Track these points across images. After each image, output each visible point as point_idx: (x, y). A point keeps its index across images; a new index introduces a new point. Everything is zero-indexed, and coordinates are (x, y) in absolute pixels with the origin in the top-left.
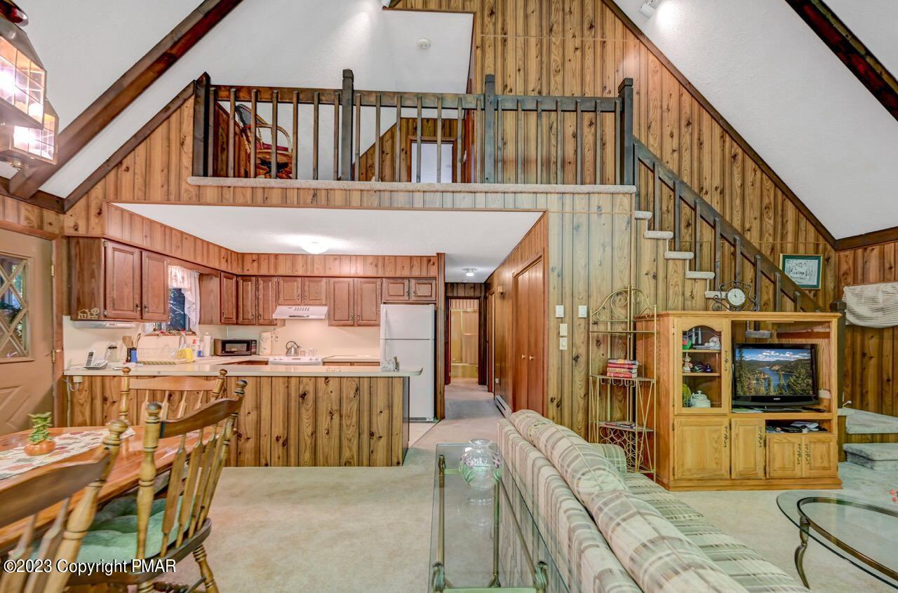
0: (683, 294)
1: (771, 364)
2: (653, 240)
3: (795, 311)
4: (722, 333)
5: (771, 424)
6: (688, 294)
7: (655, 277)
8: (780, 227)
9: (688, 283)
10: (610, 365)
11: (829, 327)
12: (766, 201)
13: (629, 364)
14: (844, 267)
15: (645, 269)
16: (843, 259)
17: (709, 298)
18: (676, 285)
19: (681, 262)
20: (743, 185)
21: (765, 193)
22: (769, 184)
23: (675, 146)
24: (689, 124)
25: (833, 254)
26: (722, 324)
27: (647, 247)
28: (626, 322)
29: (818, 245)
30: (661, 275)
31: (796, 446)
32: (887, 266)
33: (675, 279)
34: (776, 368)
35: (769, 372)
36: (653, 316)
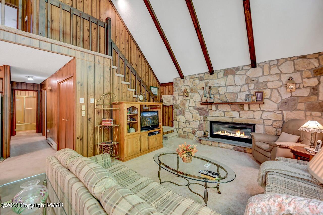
0: (127, 96)
1: (150, 117)
2: (118, 77)
3: (154, 102)
4: (138, 109)
5: (150, 134)
6: (128, 96)
7: (118, 89)
8: (150, 78)
9: (128, 92)
10: (103, 121)
11: (161, 106)
12: (147, 70)
13: (110, 120)
14: (162, 91)
15: (115, 86)
16: (162, 88)
17: (134, 97)
18: (125, 93)
19: (126, 85)
20: (141, 65)
21: (146, 68)
22: (147, 66)
23: (124, 47)
24: (128, 42)
25: (160, 87)
26: (138, 106)
27: (116, 79)
28: (109, 105)
29: (157, 84)
30: (120, 89)
31: (155, 139)
32: (169, 91)
33: (124, 91)
34: (151, 118)
35: (149, 119)
36: (118, 103)
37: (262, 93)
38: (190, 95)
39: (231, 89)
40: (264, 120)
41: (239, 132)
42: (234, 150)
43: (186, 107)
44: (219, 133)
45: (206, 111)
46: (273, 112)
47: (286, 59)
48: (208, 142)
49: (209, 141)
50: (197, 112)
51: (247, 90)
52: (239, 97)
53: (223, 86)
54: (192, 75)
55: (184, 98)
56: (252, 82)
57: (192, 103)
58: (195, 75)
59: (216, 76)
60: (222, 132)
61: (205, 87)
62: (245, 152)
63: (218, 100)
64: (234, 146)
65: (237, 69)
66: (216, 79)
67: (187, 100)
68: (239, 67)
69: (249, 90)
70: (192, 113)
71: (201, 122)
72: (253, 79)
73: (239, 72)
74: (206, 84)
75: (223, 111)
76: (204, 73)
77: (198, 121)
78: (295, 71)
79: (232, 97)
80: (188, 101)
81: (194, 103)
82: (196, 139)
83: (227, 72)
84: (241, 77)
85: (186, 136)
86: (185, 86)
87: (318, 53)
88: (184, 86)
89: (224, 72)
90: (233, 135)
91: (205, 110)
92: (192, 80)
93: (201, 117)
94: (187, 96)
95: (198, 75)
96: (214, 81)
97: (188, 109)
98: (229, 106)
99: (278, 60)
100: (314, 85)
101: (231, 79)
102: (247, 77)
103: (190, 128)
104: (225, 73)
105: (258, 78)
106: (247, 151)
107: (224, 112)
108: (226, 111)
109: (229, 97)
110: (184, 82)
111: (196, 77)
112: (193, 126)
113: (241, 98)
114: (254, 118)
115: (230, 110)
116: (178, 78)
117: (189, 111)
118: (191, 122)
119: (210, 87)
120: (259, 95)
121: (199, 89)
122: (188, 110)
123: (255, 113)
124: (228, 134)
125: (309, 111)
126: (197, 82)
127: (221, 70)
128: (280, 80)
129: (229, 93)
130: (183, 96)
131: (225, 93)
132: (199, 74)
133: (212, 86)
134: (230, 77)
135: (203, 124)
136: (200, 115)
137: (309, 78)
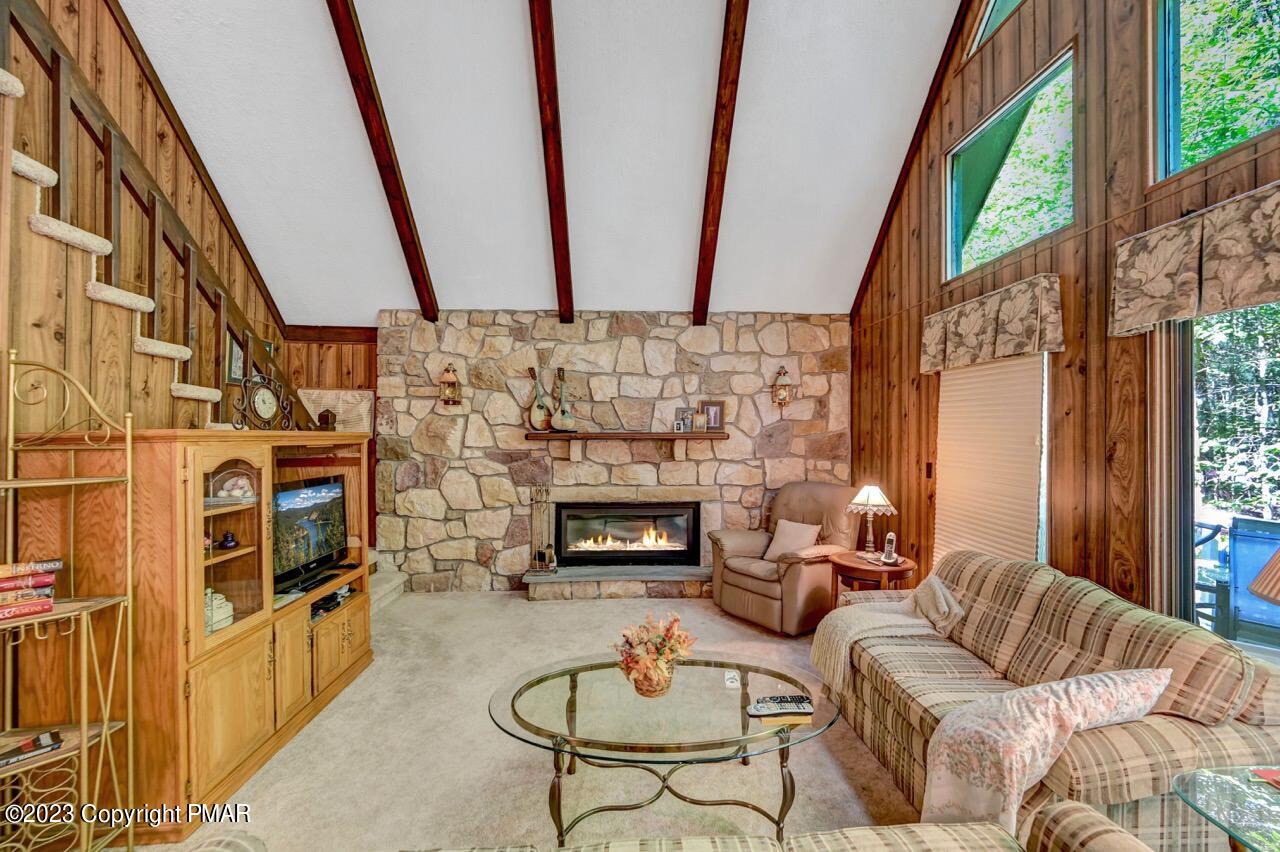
0: (128, 385)
1: (308, 511)
2: (55, 245)
4: (263, 471)
5: (316, 608)
6: (138, 386)
7: (60, 336)
9: (139, 363)
11: (359, 451)
12: (208, 238)
13: (34, 575)
14: (295, 363)
15: (31, 312)
16: (294, 352)
17: (179, 398)
18: (114, 363)
19: (125, 314)
21: (207, 223)
22: (211, 212)
24: (71, 9)
25: (281, 342)
26: (260, 454)
27: (40, 259)
29: (267, 326)
30: (76, 334)
31: (341, 627)
32: (345, 370)
33: (110, 349)
34: (314, 516)
35: (307, 526)
36: (122, 439)
37: (721, 405)
38: (468, 398)
39: (633, 386)
40: (721, 486)
41: (653, 533)
42: (650, 596)
43: (449, 451)
44: (588, 545)
45: (540, 467)
46: (743, 462)
47: (774, 317)
48: (556, 588)
49: (560, 583)
50: (504, 469)
51: (680, 392)
52: (657, 414)
53: (607, 374)
54: (480, 311)
55: (441, 409)
56: (694, 368)
57: (480, 431)
58: (496, 312)
59: (582, 332)
60: (596, 541)
61: (537, 369)
62: (682, 595)
63: (588, 423)
64: (649, 585)
65: (653, 318)
66: (581, 344)
67: (453, 419)
68: (658, 313)
69: (685, 395)
70: (478, 477)
71: (519, 511)
72: (696, 359)
73: (657, 331)
74: (543, 357)
75: (606, 465)
76: (535, 312)
77: (506, 507)
78: (790, 353)
79: (635, 413)
80: (461, 421)
81: (487, 433)
82: (496, 585)
83: (621, 324)
84: (665, 348)
85: (447, 578)
86: (443, 352)
87: (829, 315)
88: (441, 356)
89: (610, 326)
90: (635, 547)
91: (536, 462)
92: (479, 333)
93: (520, 489)
94: (456, 403)
95: (509, 317)
96: (574, 352)
97: (460, 458)
98: (625, 445)
99: (755, 314)
100: (820, 393)
101: (632, 352)
102: (680, 351)
103: (468, 540)
104: (615, 325)
105: (708, 358)
106: (689, 590)
107: (609, 467)
108: (615, 463)
109: (626, 415)
110: (439, 337)
111: (499, 325)
112: (483, 530)
113: (664, 419)
114: (698, 484)
115: (628, 459)
116: (403, 311)
117: (466, 468)
118: (475, 515)
119: (560, 370)
120: (713, 410)
121: (511, 373)
122: (457, 464)
123: (703, 468)
124: (618, 546)
125: (812, 457)
126: (504, 343)
127: (599, 312)
128: (758, 372)
129: (629, 400)
130: (433, 402)
131: (612, 398)
132: (512, 313)
133: (567, 367)
134: (631, 342)
135: (527, 518)
136: (516, 483)
137: (812, 374)
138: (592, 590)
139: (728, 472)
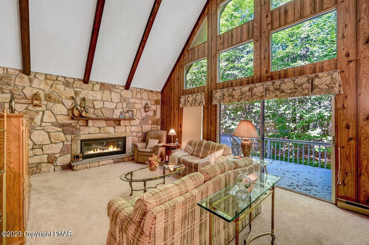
37: (133, 111)
38: (45, 105)
39: (107, 105)
40: (132, 132)
41: (112, 147)
42: (114, 163)
43: (35, 123)
44: (92, 152)
45: (75, 128)
46: (137, 126)
47: (145, 90)
48: (85, 166)
50: (61, 129)
51: (121, 107)
52: (115, 113)
53: (99, 101)
54: (51, 75)
55: (31, 107)
56: (125, 101)
57: (50, 116)
58: (58, 76)
59: (91, 87)
60: (94, 151)
61: (74, 97)
62: (123, 161)
63: (92, 115)
64: (114, 160)
65: (114, 86)
66: (91, 91)
67: (37, 112)
68: (116, 85)
69: (123, 108)
70: (49, 133)
71: (66, 143)
72: (126, 99)
73: (115, 90)
74: (76, 93)
75: (98, 127)
76: (74, 79)
77: (61, 142)
78: (149, 99)
79: (108, 112)
80: (41, 113)
81: (53, 117)
82: (56, 169)
83: (103, 87)
84: (117, 95)
85: (33, 170)
86: (32, 87)
87: (157, 92)
88: (32, 88)
89: (101, 86)
90: (106, 151)
91: (73, 127)
92: (50, 82)
93: (67, 136)
94: (40, 106)
95: (63, 79)
96: (86, 92)
97: (40, 126)
98: (105, 122)
99: (141, 89)
100: (154, 110)
101: (107, 95)
102: (121, 96)
103: (44, 155)
104: (102, 86)
105: (129, 99)
106: (125, 160)
107: (100, 128)
108: (102, 127)
109: (105, 113)
110: (31, 81)
111: (59, 81)
112: (51, 151)
113: (117, 114)
114: (126, 132)
115: (106, 125)
116: (11, 69)
117: (43, 130)
118: (47, 146)
119: (84, 98)
120: (130, 112)
121: (63, 97)
122: (39, 128)
123: (127, 127)
124: (101, 151)
125: (153, 124)
126: (61, 87)
127: (97, 82)
128: (141, 103)
129: (106, 108)
130: (27, 105)
131: (101, 108)
132: (65, 78)
133: (86, 97)
134: (107, 92)
135: (70, 146)
136: (65, 134)
137: (153, 105)
138: (97, 164)
139: (134, 129)
